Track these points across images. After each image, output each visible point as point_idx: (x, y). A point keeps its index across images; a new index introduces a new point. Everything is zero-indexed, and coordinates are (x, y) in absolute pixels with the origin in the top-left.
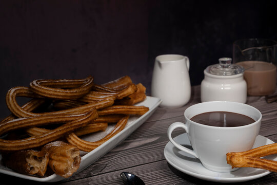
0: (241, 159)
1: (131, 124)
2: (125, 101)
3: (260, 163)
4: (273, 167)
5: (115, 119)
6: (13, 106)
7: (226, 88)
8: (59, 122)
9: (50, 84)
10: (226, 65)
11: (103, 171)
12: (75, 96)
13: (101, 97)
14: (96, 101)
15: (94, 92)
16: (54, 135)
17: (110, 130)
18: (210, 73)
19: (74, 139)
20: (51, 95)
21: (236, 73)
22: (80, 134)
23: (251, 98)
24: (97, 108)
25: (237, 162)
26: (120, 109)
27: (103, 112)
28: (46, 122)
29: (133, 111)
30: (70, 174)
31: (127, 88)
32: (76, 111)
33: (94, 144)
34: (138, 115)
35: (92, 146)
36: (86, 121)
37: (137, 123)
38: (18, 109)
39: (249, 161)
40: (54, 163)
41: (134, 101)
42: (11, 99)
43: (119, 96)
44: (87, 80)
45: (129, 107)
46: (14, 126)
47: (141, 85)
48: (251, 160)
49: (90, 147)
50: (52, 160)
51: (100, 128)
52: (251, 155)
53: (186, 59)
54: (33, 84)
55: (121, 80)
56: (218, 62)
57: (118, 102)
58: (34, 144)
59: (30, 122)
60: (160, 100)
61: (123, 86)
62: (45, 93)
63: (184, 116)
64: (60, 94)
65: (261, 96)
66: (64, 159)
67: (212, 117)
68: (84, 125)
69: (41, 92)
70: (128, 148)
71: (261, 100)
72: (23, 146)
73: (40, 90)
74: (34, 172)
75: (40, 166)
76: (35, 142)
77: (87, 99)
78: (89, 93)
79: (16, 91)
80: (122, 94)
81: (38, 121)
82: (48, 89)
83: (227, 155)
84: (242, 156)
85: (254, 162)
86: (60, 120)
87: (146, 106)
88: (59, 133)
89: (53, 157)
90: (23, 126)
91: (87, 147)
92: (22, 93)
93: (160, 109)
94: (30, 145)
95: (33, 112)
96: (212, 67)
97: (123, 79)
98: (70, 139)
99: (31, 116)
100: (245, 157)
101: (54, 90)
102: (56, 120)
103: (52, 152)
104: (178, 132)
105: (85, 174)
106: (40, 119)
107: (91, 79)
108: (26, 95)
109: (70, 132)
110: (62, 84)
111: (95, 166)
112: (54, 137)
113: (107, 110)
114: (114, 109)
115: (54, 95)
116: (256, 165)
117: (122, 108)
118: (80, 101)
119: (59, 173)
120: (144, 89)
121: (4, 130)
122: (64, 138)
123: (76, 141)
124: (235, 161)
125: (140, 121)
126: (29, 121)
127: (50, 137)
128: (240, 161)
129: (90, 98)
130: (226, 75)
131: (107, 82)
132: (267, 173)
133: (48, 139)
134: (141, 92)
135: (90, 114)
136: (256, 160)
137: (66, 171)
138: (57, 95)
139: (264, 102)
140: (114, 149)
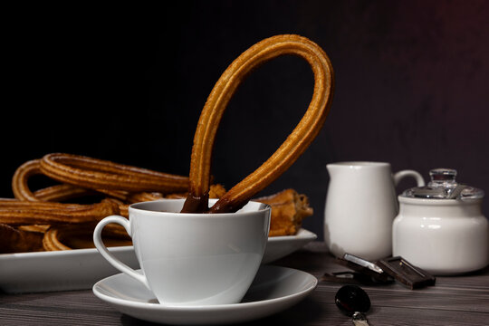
138: (54, 173)
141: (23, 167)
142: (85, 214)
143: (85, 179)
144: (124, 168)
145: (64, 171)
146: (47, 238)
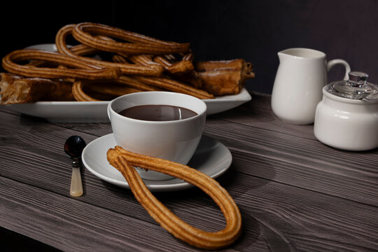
0: (116, 155)
3: (122, 168)
16: (49, 73)
39: (116, 161)
48: (119, 160)
64: (86, 40)
76: (26, 71)
80: (173, 67)
81: (63, 60)
84: (121, 154)
85: (119, 165)
106: (66, 58)
114: (163, 82)
117: (175, 85)
126: (56, 57)
129: (139, 60)
136: (122, 164)
141: (63, 28)
142: (98, 75)
143: (101, 45)
144: (130, 34)
145: (87, 38)
146: (74, 87)
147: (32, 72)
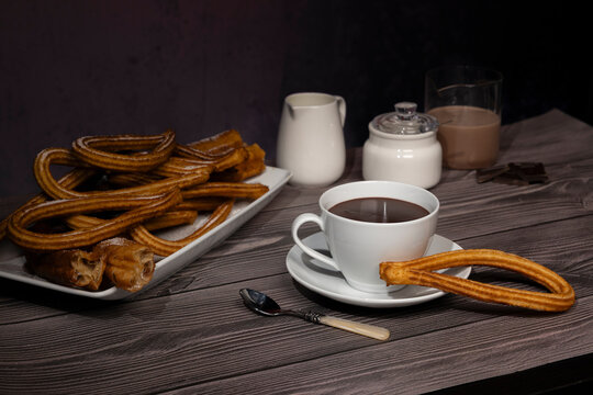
0: (401, 271)
1: (238, 213)
2: (229, 174)
3: (428, 279)
4: (447, 285)
5: (209, 205)
6: (45, 180)
7: (405, 156)
8: (119, 207)
9: (105, 144)
10: (406, 116)
11: (189, 288)
12: (145, 166)
13: (188, 168)
14: (180, 175)
15: (177, 159)
16: (113, 228)
17: (201, 222)
18: (379, 129)
19: (143, 235)
20: (108, 164)
21: (422, 130)
22: (152, 227)
23: (452, 174)
24: (181, 186)
25: (394, 276)
26: (218, 188)
27: (189, 192)
28: (97, 206)
29: (241, 193)
30: (138, 286)
31: (231, 154)
32: (146, 191)
33: (176, 244)
34: (249, 199)
35: (172, 247)
36: (163, 207)
37: (248, 212)
38: (53, 186)
39: (412, 275)
40: (115, 270)
41: (245, 175)
42: (42, 169)
43: (218, 166)
44: (164, 138)
45: (234, 185)
46: (48, 212)
47: (256, 146)
48: (416, 273)
49: (169, 249)
50: (112, 265)
51: (185, 218)
52: (417, 267)
53: (339, 103)
54: (77, 145)
55: (222, 136)
56: (393, 110)
57: (216, 176)
58: (82, 240)
59: (73, 207)
60: (289, 174)
61: (225, 149)
62: (98, 161)
63: (318, 203)
64: (121, 163)
65: (471, 170)
66: (130, 264)
67: (364, 206)
68: (160, 214)
69: (91, 159)
70: (230, 253)
71: (469, 178)
72: (66, 243)
73: (90, 156)
74: (83, 283)
75: (92, 274)
76: (83, 237)
77: (163, 171)
78: (168, 161)
79: (49, 155)
80: (222, 164)
81: (86, 205)
82: (103, 154)
83: (381, 265)
84: (403, 267)
85: (420, 277)
86: (120, 204)
87: (264, 183)
88: (120, 226)
89: (113, 261)
90: (62, 212)
91: (163, 248)
92: (58, 159)
93: (290, 189)
94: (76, 241)
95: (77, 189)
96: (383, 118)
97: (225, 135)
98: (137, 235)
99: (74, 197)
100: (407, 269)
101: (112, 156)
102: (115, 205)
103: (111, 253)
104: (308, 231)
105: (159, 290)
106: (88, 202)
107: (171, 136)
108: (65, 162)
109: (137, 225)
110: (123, 143)
111: (176, 279)
112: (113, 231)
113: (197, 189)
114: (210, 187)
115: (112, 164)
116: (422, 281)
117: (223, 187)
118: (153, 174)
119: (121, 285)
120: (263, 153)
121: (33, 218)
122: (127, 233)
123: (146, 239)
124: (391, 274)
125: (251, 210)
126: (72, 204)
127: (106, 230)
128: (400, 274)
129: (169, 170)
130: (406, 133)
131: (199, 140)
132: (440, 293)
133: (103, 234)
134: (257, 159)
135: (170, 196)
136: (423, 274)
137: (133, 282)
138: (117, 165)
139: (473, 181)
140: (207, 253)
147: (93, 235)
